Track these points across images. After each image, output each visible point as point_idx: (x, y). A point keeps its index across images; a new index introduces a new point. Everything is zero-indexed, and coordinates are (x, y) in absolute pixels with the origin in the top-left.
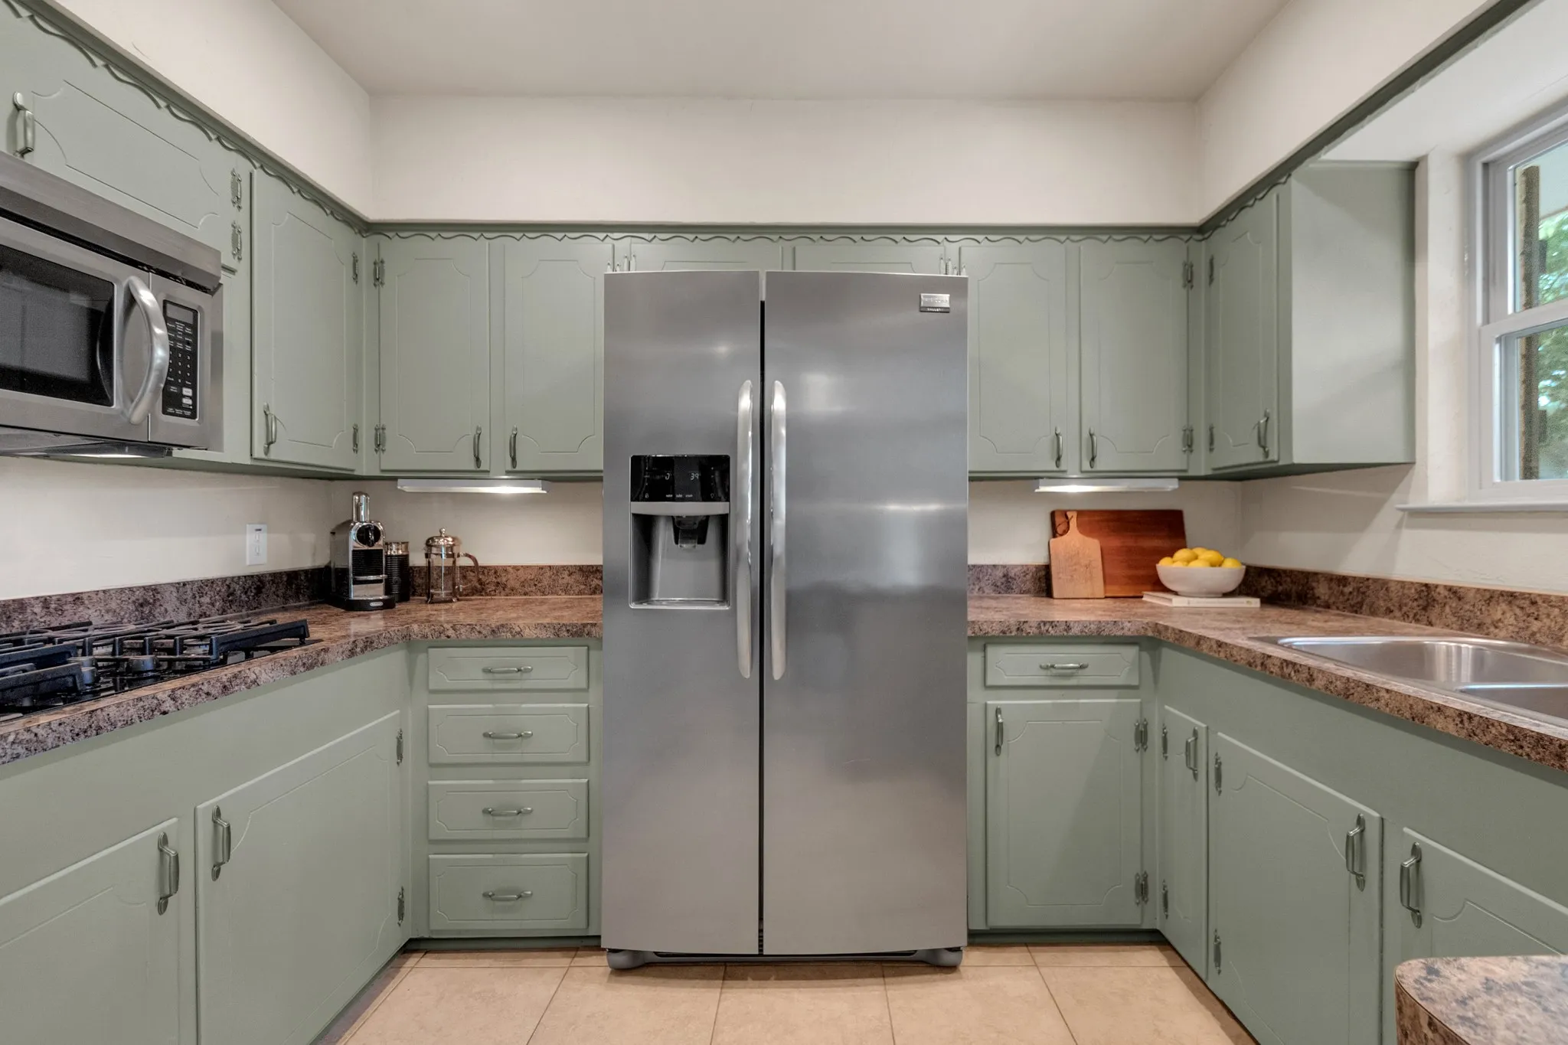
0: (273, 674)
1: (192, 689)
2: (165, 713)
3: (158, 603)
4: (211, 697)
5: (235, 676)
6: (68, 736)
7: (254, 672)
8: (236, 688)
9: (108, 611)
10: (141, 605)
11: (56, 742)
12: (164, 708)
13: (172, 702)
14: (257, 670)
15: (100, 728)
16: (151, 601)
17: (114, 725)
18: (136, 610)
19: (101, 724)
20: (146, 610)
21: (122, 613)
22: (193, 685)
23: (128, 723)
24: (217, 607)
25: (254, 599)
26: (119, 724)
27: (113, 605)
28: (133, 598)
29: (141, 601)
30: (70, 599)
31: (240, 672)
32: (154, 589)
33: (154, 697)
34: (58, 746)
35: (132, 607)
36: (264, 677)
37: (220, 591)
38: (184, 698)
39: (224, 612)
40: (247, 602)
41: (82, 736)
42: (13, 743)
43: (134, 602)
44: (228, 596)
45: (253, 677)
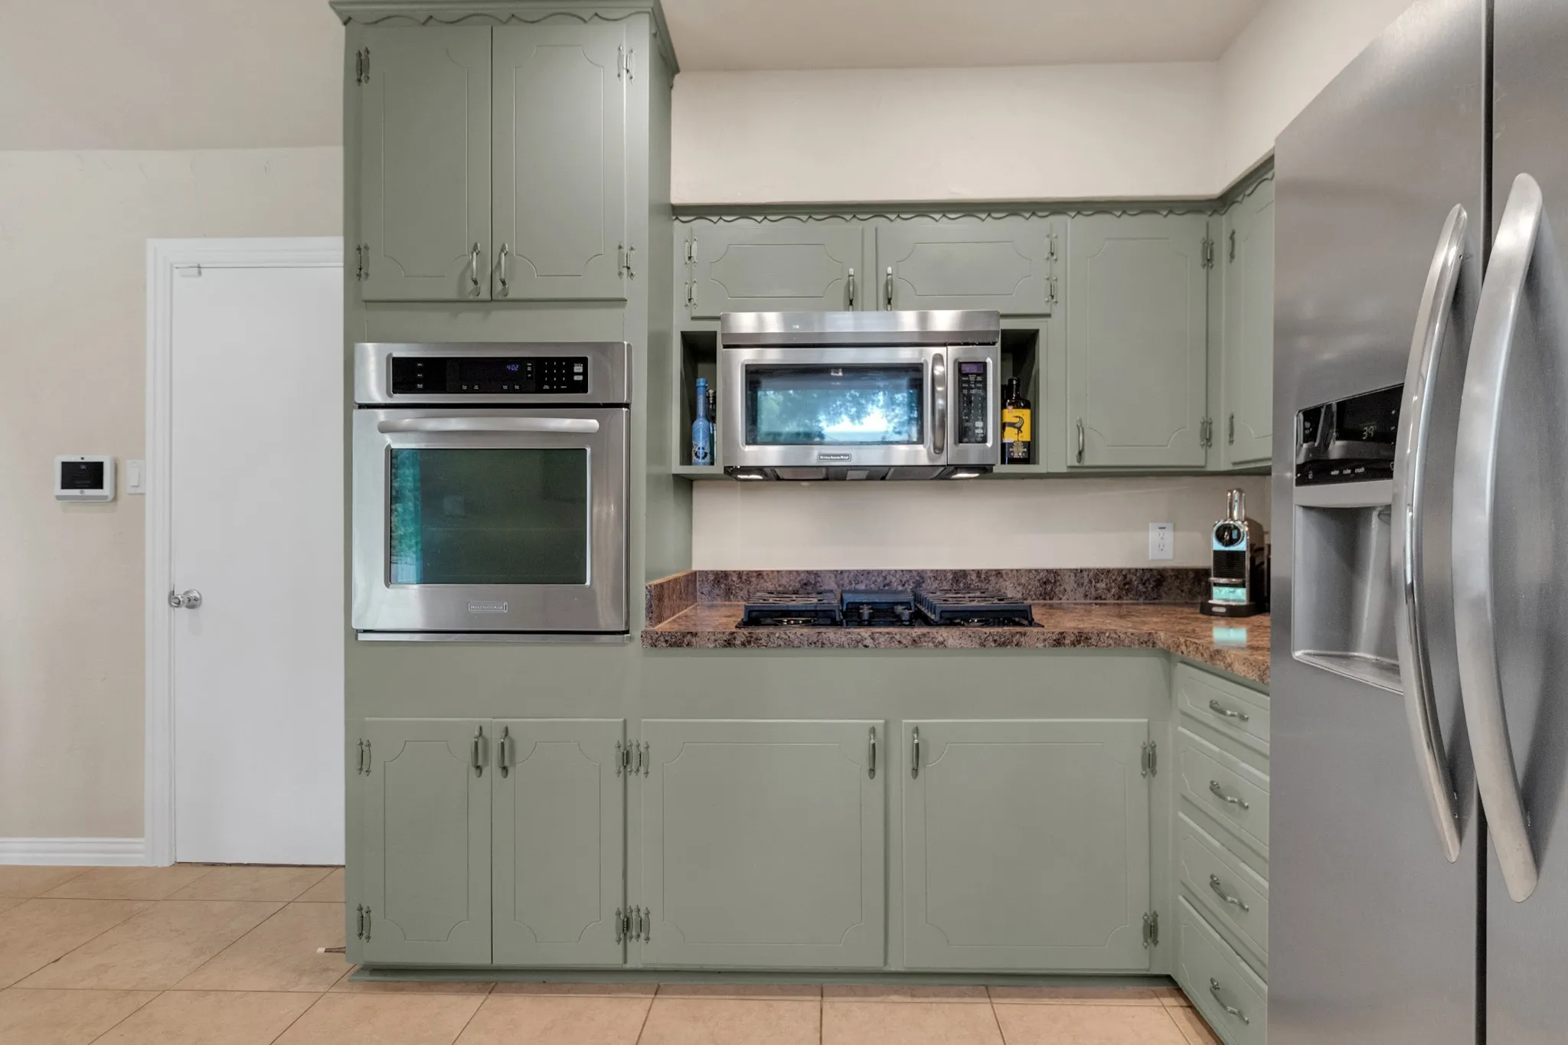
0: (962, 641)
1: (887, 636)
2: (866, 646)
3: (1058, 584)
4: (902, 645)
5: (924, 635)
6: (806, 643)
7: (941, 635)
8: (925, 644)
9: (1019, 585)
10: (1045, 583)
11: (799, 644)
12: (865, 643)
13: (872, 641)
14: (945, 635)
15: (823, 644)
16: (1053, 581)
17: (832, 644)
18: (1041, 586)
19: (825, 641)
20: (1049, 588)
21: (1030, 587)
22: (888, 633)
23: (841, 646)
24: (1112, 593)
25: (1153, 590)
26: (835, 645)
27: (1023, 581)
28: (1038, 577)
29: (1045, 580)
30: (994, 573)
31: (928, 633)
32: (1055, 573)
33: (859, 634)
34: (800, 647)
35: (1037, 584)
36: (950, 642)
37: (1116, 579)
38: (880, 640)
39: (1120, 598)
40: (1144, 592)
41: (813, 646)
42: (778, 638)
43: (1039, 581)
44: (1125, 585)
45: (940, 639)
